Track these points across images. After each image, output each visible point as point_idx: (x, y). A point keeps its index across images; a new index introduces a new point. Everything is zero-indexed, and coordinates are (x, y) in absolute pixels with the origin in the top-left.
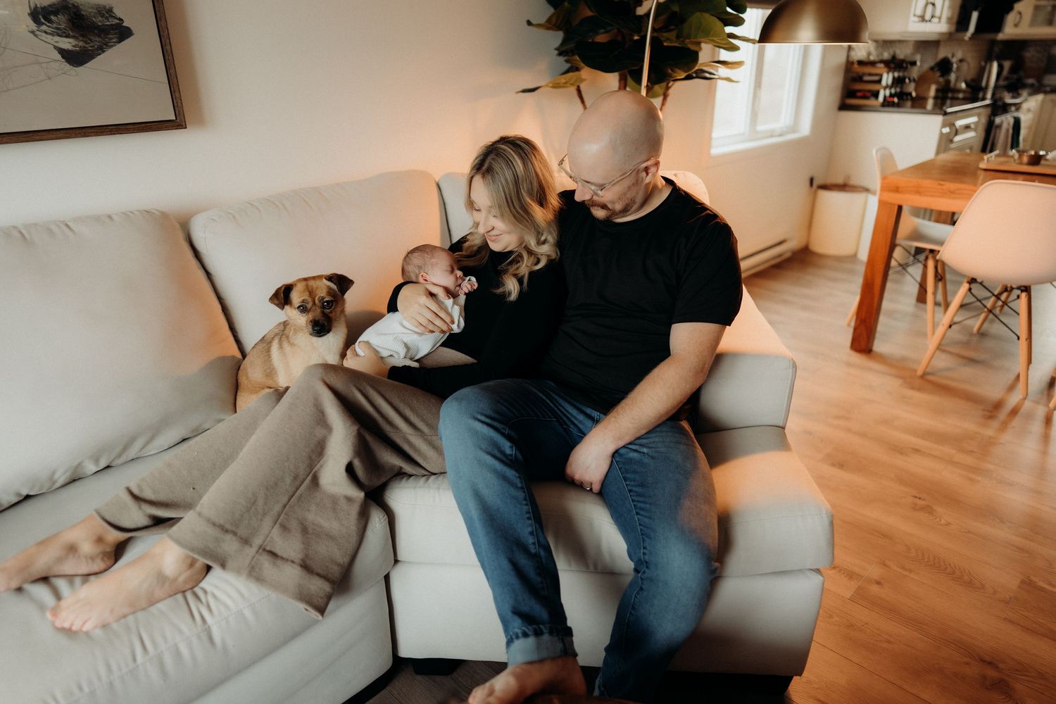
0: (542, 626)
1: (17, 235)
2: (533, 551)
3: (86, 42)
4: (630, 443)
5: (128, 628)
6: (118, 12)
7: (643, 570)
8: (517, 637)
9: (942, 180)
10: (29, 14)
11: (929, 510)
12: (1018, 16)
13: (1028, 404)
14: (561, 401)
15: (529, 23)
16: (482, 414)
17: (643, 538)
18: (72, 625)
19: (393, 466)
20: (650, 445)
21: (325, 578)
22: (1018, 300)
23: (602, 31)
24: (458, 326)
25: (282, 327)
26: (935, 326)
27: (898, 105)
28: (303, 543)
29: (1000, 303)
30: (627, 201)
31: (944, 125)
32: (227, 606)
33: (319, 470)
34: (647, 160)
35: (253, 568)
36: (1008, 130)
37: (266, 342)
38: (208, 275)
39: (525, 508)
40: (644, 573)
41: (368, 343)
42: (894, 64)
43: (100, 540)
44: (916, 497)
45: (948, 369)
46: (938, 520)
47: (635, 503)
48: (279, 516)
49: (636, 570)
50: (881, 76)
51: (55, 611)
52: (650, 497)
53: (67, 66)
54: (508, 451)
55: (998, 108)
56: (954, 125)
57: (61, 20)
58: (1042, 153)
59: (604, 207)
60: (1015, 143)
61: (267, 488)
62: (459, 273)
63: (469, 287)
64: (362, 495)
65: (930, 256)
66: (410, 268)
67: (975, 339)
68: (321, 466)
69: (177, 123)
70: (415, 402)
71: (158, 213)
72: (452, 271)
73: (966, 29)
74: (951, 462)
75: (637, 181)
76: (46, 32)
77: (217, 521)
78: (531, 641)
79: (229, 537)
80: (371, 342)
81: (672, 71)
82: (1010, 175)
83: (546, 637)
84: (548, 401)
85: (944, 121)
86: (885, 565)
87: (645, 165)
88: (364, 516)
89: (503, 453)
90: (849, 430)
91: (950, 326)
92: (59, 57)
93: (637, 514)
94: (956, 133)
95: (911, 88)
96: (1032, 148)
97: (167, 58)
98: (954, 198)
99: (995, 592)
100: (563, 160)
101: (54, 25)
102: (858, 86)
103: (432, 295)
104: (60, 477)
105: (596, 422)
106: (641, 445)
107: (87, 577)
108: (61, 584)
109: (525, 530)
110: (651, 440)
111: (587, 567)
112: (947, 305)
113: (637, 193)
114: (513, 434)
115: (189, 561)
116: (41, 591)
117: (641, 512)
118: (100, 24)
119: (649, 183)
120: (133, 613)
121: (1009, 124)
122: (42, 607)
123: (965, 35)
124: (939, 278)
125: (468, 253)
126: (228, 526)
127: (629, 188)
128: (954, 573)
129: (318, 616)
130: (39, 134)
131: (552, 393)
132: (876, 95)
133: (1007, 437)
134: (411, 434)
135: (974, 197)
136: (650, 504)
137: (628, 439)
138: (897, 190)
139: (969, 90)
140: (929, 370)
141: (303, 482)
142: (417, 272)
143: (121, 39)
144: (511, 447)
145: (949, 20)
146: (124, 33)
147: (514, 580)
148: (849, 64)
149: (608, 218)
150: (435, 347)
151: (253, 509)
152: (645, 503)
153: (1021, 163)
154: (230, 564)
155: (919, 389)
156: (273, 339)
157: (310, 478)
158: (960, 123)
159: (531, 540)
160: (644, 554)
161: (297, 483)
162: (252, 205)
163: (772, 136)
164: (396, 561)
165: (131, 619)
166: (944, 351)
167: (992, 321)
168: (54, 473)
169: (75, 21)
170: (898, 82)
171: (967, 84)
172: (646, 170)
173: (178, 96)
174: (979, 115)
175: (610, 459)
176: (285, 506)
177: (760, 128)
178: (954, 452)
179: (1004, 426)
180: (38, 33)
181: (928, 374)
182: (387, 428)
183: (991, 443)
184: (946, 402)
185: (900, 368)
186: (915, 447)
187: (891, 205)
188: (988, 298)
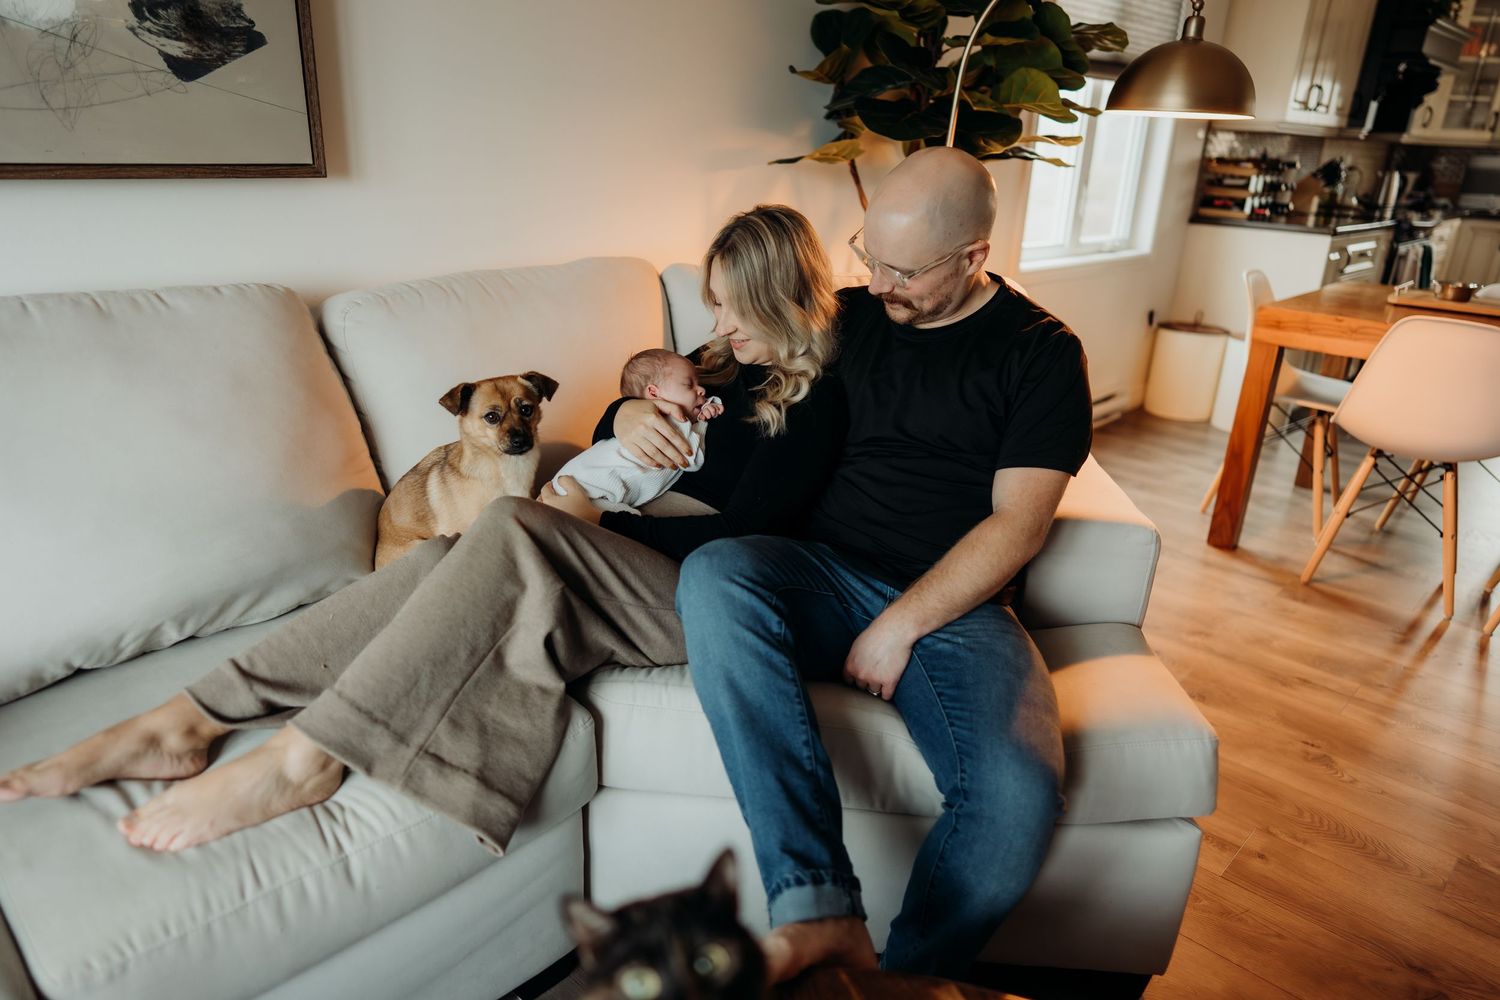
0: (822, 872)
1: (90, 303)
2: (809, 768)
3: (202, 48)
4: (938, 631)
5: (234, 851)
6: (248, 11)
7: (958, 804)
8: (788, 885)
9: (1341, 315)
10: (129, 4)
11: (1325, 760)
12: (1428, 114)
13: (1453, 626)
14: (841, 571)
15: (792, 70)
16: (740, 575)
17: (960, 758)
18: (155, 841)
19: (602, 650)
20: (967, 634)
21: (509, 796)
22: (1441, 483)
23: (890, 86)
24: (696, 461)
25: (442, 454)
26: (1323, 518)
27: (1270, 220)
28: (481, 747)
29: (1413, 487)
30: (940, 298)
31: (1332, 250)
32: (371, 828)
33: (504, 643)
34: (973, 243)
35: (410, 776)
36: (1415, 262)
37: (420, 473)
38: (345, 379)
39: (798, 708)
40: (961, 806)
41: (572, 478)
42: (1265, 164)
43: (191, 732)
44: (1307, 743)
45: (1342, 576)
46: (1339, 775)
47: (947, 711)
48: (449, 705)
49: (947, 805)
50: (1248, 179)
51: (130, 822)
52: (969, 702)
53: (174, 80)
54: (775, 628)
55: (1403, 232)
56: (1345, 250)
57: (172, 16)
58: (1472, 286)
59: (908, 304)
60: (1424, 283)
61: (435, 665)
62: (701, 390)
63: (712, 410)
64: (562, 685)
65: (1319, 420)
66: (634, 378)
67: (1377, 538)
68: (508, 640)
69: (314, 170)
70: (638, 560)
71: (282, 290)
72: (691, 386)
73: (1362, 125)
74: (1351, 698)
75: (957, 270)
76: (149, 31)
77: (363, 704)
78: (806, 892)
79: (378, 729)
80: (577, 476)
81: (986, 143)
83: (828, 887)
84: (823, 568)
85: (1333, 243)
86: (1269, 832)
87: (969, 249)
88: (563, 717)
89: (768, 630)
90: (1210, 651)
91: (1348, 515)
92: (163, 65)
93: (952, 725)
94: (1349, 261)
95: (1286, 197)
96: (1460, 280)
97: (307, 77)
98: (1356, 339)
99: (1423, 875)
100: (855, 238)
101: (162, 22)
102: (1217, 192)
103: (664, 416)
104: (127, 646)
105: (889, 601)
106: (955, 634)
107: (170, 781)
108: (136, 790)
109: (797, 739)
110: (968, 627)
111: (872, 804)
112: (1338, 493)
113: (955, 288)
114: (781, 606)
115: (321, 760)
116: (107, 798)
117: (957, 722)
118: (223, 25)
119: (973, 276)
120: (240, 829)
121: (1417, 255)
122: (109, 818)
123: (1359, 133)
124: (1330, 452)
125: (709, 367)
126: (379, 715)
127: (946, 279)
128: (1365, 846)
129: (496, 851)
130: (128, 169)
131: (827, 559)
132: (1241, 204)
133: (1428, 668)
134: (630, 605)
135: (1383, 339)
136: (971, 711)
137: (934, 624)
138: (1278, 325)
139: (1361, 208)
140: (1317, 576)
141: (482, 660)
142: (644, 384)
143: (249, 49)
144: (780, 623)
145: (1339, 111)
146: (253, 40)
147: (784, 806)
148: (1205, 162)
149: (910, 321)
150: (663, 492)
151: (414, 692)
152: (962, 709)
153: (1444, 299)
154: (378, 769)
155: (1305, 601)
156: (430, 469)
157: (491, 655)
158: (1353, 248)
159: (805, 753)
160: (962, 779)
161: (475, 660)
162: (411, 287)
163: (1100, 252)
164: (601, 787)
165: (237, 837)
166: (1336, 552)
167: (1400, 516)
168: (121, 638)
169: (190, 18)
170: (1271, 189)
171: (1359, 201)
172: (971, 255)
173: (319, 132)
174: (1377, 240)
175: (910, 651)
176: (456, 693)
177: (1085, 239)
178: (1357, 685)
179: (1423, 654)
180: (139, 31)
181: (1316, 581)
182: (598, 593)
183: (1407, 675)
184: (1342, 619)
185: (1276, 571)
186: (1303, 677)
187: (1269, 345)
188: (1399, 479)
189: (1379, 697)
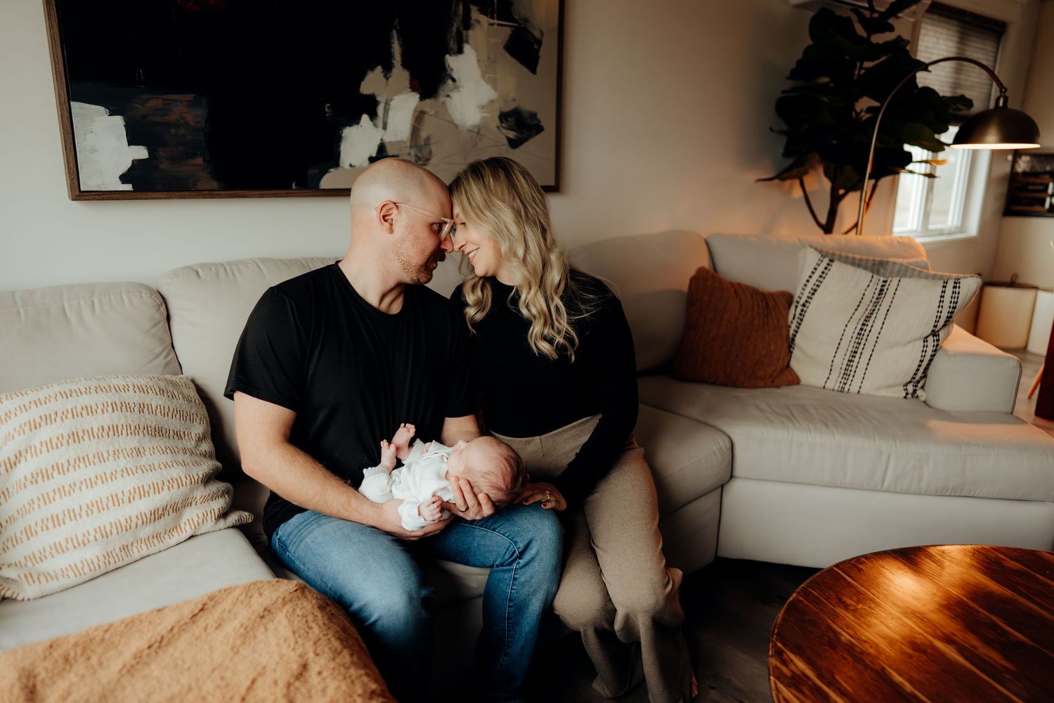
3: (521, 134)
10: (498, 117)
15: (771, 129)
50: (1046, 185)
53: (510, 148)
57: (512, 120)
69: (556, 188)
76: (504, 128)
92: (505, 142)
101: (508, 124)
102: (1023, 195)
118: (529, 123)
143: (538, 133)
146: (539, 129)
163: (941, 234)
169: (519, 121)
177: (932, 226)
180: (500, 128)
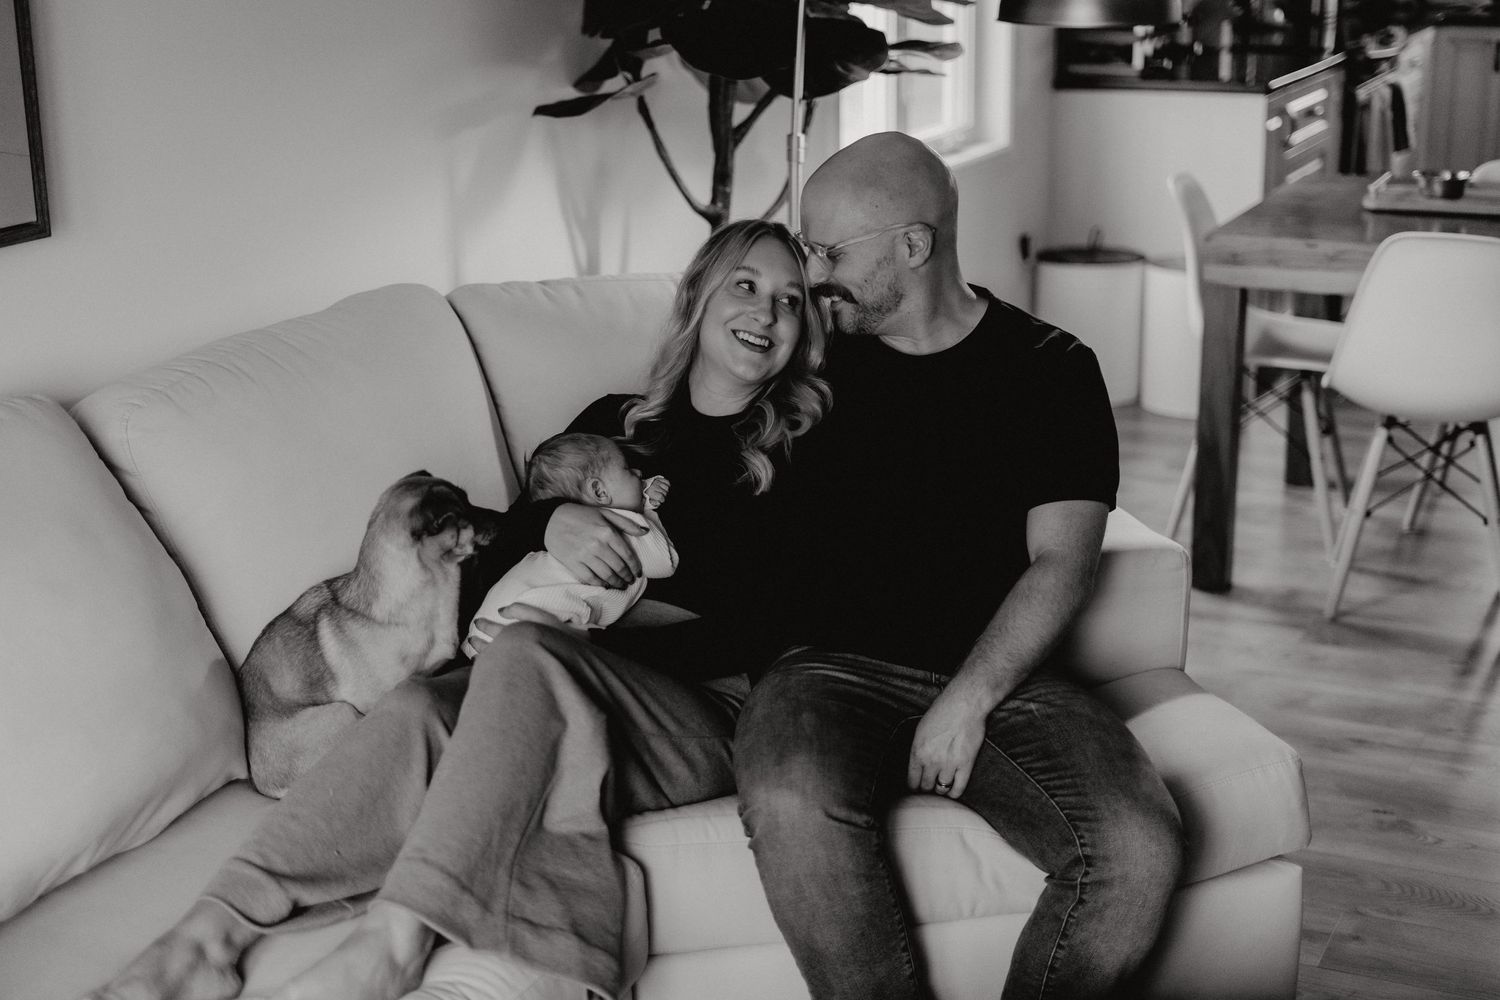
11: (1403, 826)
17: (1073, 825)
20: (1037, 699)
21: (607, 950)
22: (1473, 451)
25: (326, 594)
26: (1335, 525)
27: (1171, 75)
28: (562, 903)
29: (1441, 461)
31: (1270, 115)
35: (512, 942)
36: (1383, 114)
40: (1086, 874)
44: (1377, 811)
45: (1376, 602)
46: (1421, 838)
47: (1044, 784)
48: (513, 867)
52: (1066, 768)
55: (1358, 69)
56: (1286, 111)
60: (1401, 142)
61: (504, 820)
64: (605, 827)
65: (1305, 384)
67: (1408, 544)
69: (40, 228)
74: (1417, 750)
77: (451, 868)
79: (465, 898)
82: (1418, 221)
85: (1270, 104)
86: (1359, 913)
87: (903, 230)
91: (1368, 514)
94: (1293, 125)
96: (1447, 167)
98: (1339, 270)
110: (1034, 692)
112: (1347, 486)
117: (1059, 792)
121: (1383, 101)
124: (1328, 429)
126: (464, 880)
128: (1466, 906)
132: (1126, 54)
135: (1369, 267)
140: (1343, 607)
142: (581, 477)
151: (488, 852)
153: (1432, 196)
154: (477, 939)
155: (1337, 643)
158: (1296, 106)
160: (1083, 846)
164: (652, 954)
166: (1361, 571)
167: (1432, 507)
174: (1326, 85)
176: (516, 852)
178: (1420, 734)
181: (1345, 614)
183: (1477, 712)
184: (1390, 658)
185: (1288, 607)
186: (1358, 736)
187: (1226, 289)
188: (1421, 454)
189: (1448, 744)
